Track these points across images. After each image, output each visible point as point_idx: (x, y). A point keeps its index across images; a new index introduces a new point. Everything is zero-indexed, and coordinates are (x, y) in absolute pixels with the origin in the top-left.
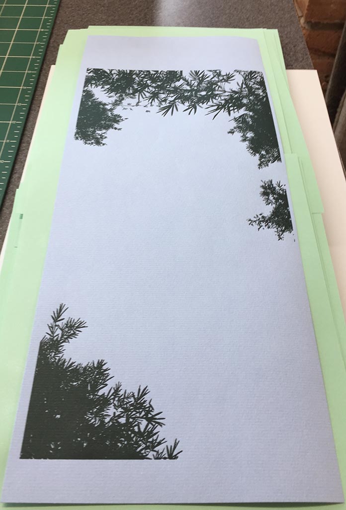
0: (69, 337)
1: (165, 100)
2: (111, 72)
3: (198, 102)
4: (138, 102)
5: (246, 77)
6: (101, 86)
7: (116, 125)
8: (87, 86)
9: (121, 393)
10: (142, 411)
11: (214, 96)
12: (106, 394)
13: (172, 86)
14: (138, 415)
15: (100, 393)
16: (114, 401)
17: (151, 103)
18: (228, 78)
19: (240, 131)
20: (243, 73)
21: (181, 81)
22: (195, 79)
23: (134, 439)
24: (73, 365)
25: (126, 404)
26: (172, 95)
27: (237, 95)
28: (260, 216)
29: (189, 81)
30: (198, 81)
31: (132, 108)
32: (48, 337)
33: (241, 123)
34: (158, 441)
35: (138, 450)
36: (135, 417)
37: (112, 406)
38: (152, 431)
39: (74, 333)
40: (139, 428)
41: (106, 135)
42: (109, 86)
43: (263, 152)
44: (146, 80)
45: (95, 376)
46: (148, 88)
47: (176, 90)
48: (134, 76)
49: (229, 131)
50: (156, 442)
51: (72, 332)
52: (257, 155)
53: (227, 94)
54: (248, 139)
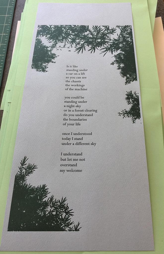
0: (29, 173)
1: (79, 44)
2: (50, 27)
3: (96, 46)
4: (65, 45)
5: (122, 30)
6: (45, 36)
7: (53, 60)
8: (38, 36)
9: (53, 200)
10: (63, 209)
11: (104, 43)
12: (47, 201)
13: (83, 35)
14: (61, 210)
15: (44, 200)
16: (50, 204)
17: (72, 45)
18: (113, 31)
19: (117, 63)
20: (120, 28)
21: (88, 32)
22: (95, 31)
23: (59, 222)
24: (31, 187)
25: (56, 205)
26: (83, 40)
27: (117, 42)
28: (124, 111)
29: (92, 32)
30: (97, 32)
31: (62, 49)
32: (19, 173)
33: (118, 58)
34: (70, 223)
35: (61, 227)
36: (60, 212)
37: (49, 206)
38: (68, 218)
39: (32, 171)
40: (62, 217)
41: (47, 66)
42: (49, 35)
43: (128, 76)
44: (69, 31)
45: (42, 192)
46: (70, 36)
47: (85, 37)
48: (63, 29)
49: (111, 63)
50: (69, 223)
51: (30, 171)
52: (125, 77)
53: (111, 41)
54: (121, 68)
